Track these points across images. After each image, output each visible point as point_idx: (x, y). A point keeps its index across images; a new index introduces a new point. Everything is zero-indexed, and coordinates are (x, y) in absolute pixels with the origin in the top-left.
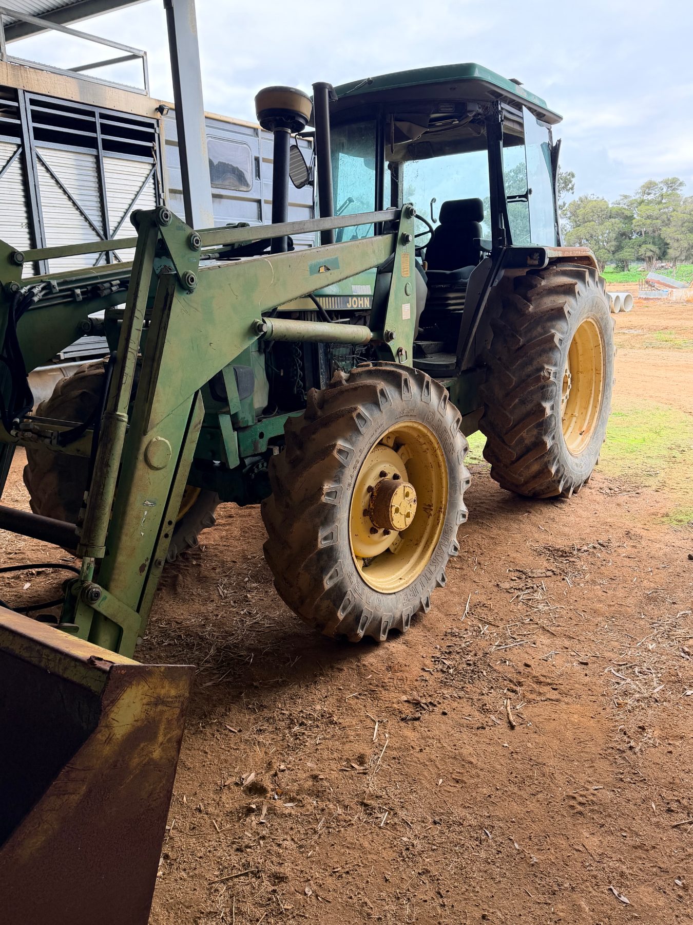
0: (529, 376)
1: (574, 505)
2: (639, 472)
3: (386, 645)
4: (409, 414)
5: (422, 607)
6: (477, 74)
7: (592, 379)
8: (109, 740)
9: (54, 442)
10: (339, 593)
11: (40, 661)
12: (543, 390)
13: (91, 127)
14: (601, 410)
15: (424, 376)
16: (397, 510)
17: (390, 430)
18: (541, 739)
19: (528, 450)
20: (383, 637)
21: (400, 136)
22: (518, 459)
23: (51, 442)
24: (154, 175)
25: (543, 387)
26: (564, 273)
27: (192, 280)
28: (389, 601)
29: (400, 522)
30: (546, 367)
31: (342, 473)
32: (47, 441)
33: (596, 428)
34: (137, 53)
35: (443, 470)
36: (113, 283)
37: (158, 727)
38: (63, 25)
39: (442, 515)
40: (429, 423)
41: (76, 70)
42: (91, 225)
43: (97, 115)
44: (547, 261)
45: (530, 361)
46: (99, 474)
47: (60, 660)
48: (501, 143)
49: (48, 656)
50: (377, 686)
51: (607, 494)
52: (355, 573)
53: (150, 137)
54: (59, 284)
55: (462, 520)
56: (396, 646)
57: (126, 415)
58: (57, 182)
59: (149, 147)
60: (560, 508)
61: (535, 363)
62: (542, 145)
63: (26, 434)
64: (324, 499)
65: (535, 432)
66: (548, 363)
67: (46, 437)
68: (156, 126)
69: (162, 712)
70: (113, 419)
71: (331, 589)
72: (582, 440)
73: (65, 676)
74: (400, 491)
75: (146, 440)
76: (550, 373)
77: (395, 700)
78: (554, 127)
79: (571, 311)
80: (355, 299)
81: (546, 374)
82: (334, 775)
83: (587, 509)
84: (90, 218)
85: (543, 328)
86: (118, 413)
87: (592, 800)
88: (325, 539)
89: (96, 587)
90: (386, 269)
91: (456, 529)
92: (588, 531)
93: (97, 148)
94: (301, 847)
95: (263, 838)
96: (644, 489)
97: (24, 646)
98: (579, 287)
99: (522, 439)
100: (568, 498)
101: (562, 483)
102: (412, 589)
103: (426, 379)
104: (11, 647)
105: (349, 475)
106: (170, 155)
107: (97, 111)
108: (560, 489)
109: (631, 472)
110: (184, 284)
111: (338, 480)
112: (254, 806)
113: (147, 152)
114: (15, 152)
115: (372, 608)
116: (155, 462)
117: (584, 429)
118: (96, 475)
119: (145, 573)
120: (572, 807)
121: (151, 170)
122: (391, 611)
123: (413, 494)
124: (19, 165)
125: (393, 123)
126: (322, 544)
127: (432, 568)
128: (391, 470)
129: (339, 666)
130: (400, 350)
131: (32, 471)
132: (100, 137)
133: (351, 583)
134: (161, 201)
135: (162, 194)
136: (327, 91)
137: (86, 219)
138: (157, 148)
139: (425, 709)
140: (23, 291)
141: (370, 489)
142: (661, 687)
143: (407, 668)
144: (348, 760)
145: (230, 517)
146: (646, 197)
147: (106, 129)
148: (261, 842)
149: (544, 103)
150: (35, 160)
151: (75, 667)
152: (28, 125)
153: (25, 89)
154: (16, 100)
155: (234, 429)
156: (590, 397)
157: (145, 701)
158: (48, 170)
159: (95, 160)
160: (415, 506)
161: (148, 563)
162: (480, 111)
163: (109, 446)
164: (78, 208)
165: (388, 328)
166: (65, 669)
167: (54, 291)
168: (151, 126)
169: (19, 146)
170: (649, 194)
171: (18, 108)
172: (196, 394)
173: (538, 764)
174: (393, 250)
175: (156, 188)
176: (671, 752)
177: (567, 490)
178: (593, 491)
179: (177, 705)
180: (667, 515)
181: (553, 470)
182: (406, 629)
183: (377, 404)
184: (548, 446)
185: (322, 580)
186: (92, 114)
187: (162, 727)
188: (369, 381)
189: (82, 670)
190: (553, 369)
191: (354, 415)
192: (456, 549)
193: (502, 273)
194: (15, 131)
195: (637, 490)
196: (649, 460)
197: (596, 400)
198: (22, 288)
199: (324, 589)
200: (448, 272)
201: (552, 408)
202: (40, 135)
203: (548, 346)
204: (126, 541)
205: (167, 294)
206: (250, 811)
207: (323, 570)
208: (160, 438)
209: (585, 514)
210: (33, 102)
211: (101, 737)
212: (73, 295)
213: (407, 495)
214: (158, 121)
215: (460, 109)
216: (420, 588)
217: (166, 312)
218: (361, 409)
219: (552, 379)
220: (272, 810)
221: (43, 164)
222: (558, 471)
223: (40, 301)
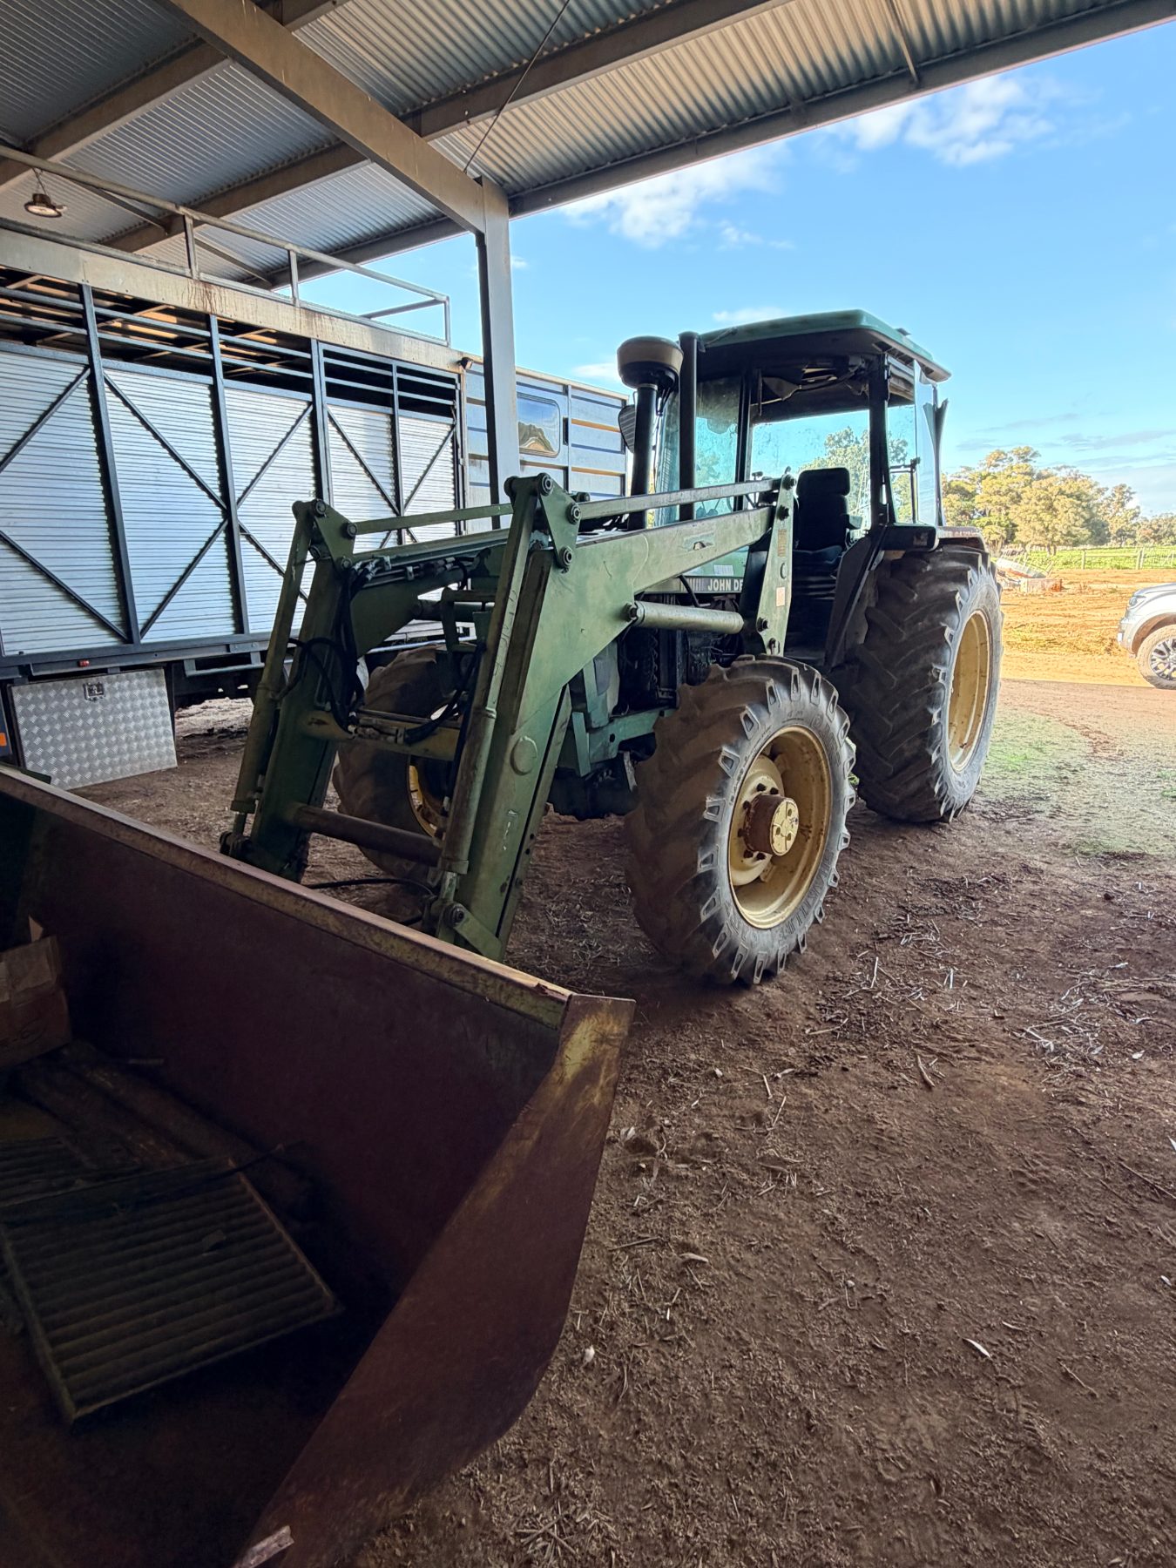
0: (913, 676)
1: (955, 832)
2: (1026, 794)
3: (759, 988)
4: (799, 717)
5: (798, 946)
6: (864, 323)
7: (975, 683)
8: (561, 1081)
9: (400, 740)
10: (715, 925)
11: (476, 988)
12: (930, 694)
13: (387, 382)
14: (985, 719)
15: (814, 672)
16: (778, 830)
17: (776, 735)
18: (968, 1103)
19: (906, 765)
20: (757, 980)
21: (768, 394)
22: (895, 774)
23: (396, 739)
24: (453, 438)
25: (929, 690)
26: (954, 557)
27: (570, 557)
28: (765, 938)
29: (781, 845)
30: (935, 666)
31: (726, 785)
32: (391, 738)
33: (979, 741)
34: (439, 298)
35: (827, 786)
36: (449, 560)
37: (600, 1068)
38: (358, 264)
39: (822, 838)
40: (815, 728)
41: (369, 316)
42: (383, 494)
43: (394, 369)
44: (937, 543)
45: (914, 659)
46: (465, 778)
47: (502, 986)
48: (886, 403)
49: (485, 981)
50: (758, 1035)
51: (991, 819)
52: (732, 904)
53: (450, 394)
54: (392, 561)
55: (843, 845)
56: (770, 990)
57: (494, 710)
58: (349, 445)
59: (449, 406)
60: (940, 835)
61: (921, 661)
62: (924, 407)
63: (368, 730)
64: (707, 815)
65: (918, 742)
66: (938, 662)
67: (390, 734)
68: (457, 381)
69: (605, 1052)
70: (482, 713)
71: (708, 921)
72: (964, 756)
73: (509, 1005)
74: (782, 808)
75: (513, 740)
76: (938, 674)
77: (782, 1053)
78: (939, 385)
79: (963, 602)
80: (716, 581)
81: (934, 675)
82: (730, 1135)
83: (970, 837)
84: (383, 486)
85: (931, 620)
86: (488, 708)
87: (1045, 1178)
88: (705, 862)
89: (460, 908)
90: (763, 544)
91: (837, 854)
92: (977, 862)
93: (393, 407)
94: (706, 1215)
95: (661, 1202)
96: (1036, 815)
97: (455, 969)
98: (971, 574)
99: (902, 751)
100: (948, 822)
101: (944, 804)
102: (788, 925)
103: (816, 677)
104: (437, 970)
105: (733, 786)
106: (474, 416)
107: (395, 364)
108: (942, 812)
109: (1016, 794)
110: (560, 561)
111: (721, 793)
112: (643, 1166)
113: (446, 411)
114: (305, 411)
115: (747, 945)
116: (521, 766)
117: (965, 741)
118: (462, 778)
119: (505, 894)
120: (1023, 1185)
121: (450, 433)
122: (767, 949)
123: (795, 814)
124: (309, 426)
125: (760, 380)
126: (702, 869)
127: (810, 901)
128: (770, 783)
129: (707, 1011)
130: (772, 642)
131: (345, 772)
132: (397, 393)
133: (728, 914)
134: (460, 467)
135: (461, 461)
136: (695, 341)
137: (378, 488)
138: (457, 407)
139: (821, 1064)
140: (357, 567)
141: (746, 805)
142: (1100, 1048)
143: (790, 1017)
144: (742, 1118)
145: (547, 833)
146: (991, 470)
147: (403, 385)
148: (660, 1207)
149: (930, 355)
150: (327, 419)
151: (522, 995)
152: (320, 379)
153: (320, 338)
154: (309, 351)
155: (587, 730)
156: (973, 704)
157: (593, 1038)
158: (339, 431)
159: (389, 420)
160: (796, 826)
161: (508, 883)
162: (863, 366)
163: (477, 746)
164: (370, 475)
165: (761, 615)
166: (509, 997)
167: (387, 568)
168: (451, 381)
169: (310, 404)
170: (996, 466)
171: (310, 361)
172: (564, 688)
173: (971, 1132)
174: (770, 523)
175: (455, 453)
176: (1130, 1126)
177: (948, 813)
178: (974, 815)
179: (617, 1044)
180: (1069, 847)
181: (936, 790)
182: (781, 971)
183: (765, 704)
184: (933, 761)
185: (699, 911)
186: (389, 367)
187: (604, 1068)
188: (756, 677)
189: (530, 999)
190: (943, 670)
191: (742, 716)
192: (835, 879)
193: (882, 554)
194: (306, 386)
195: (1027, 816)
196: (1036, 781)
197: (979, 708)
198: (354, 564)
199: (700, 920)
200: (810, 552)
201: (939, 715)
202: (333, 391)
203: (937, 641)
204: (488, 857)
205: (542, 573)
206: (638, 1171)
207: (701, 899)
208: (526, 738)
209: (969, 842)
210: (327, 354)
211: (555, 1076)
212: (405, 573)
213: (789, 813)
214: (459, 375)
215: (839, 364)
216: (796, 923)
217: (540, 594)
218: (749, 711)
219: (941, 681)
220: (664, 1171)
221: (335, 424)
222: (941, 790)
223: (373, 578)
